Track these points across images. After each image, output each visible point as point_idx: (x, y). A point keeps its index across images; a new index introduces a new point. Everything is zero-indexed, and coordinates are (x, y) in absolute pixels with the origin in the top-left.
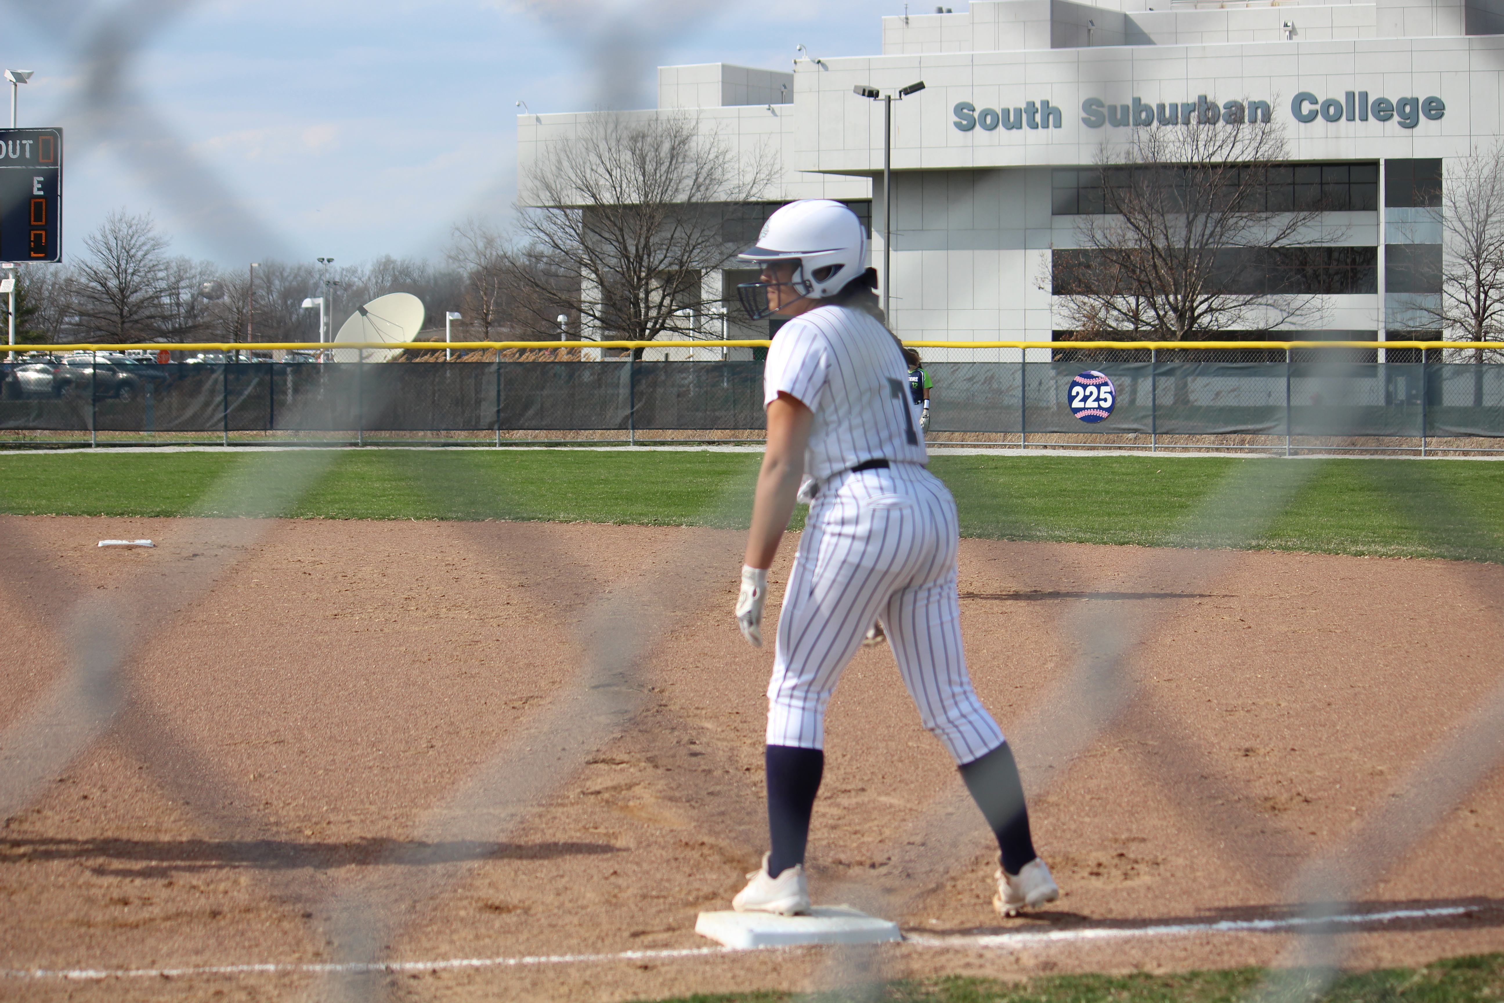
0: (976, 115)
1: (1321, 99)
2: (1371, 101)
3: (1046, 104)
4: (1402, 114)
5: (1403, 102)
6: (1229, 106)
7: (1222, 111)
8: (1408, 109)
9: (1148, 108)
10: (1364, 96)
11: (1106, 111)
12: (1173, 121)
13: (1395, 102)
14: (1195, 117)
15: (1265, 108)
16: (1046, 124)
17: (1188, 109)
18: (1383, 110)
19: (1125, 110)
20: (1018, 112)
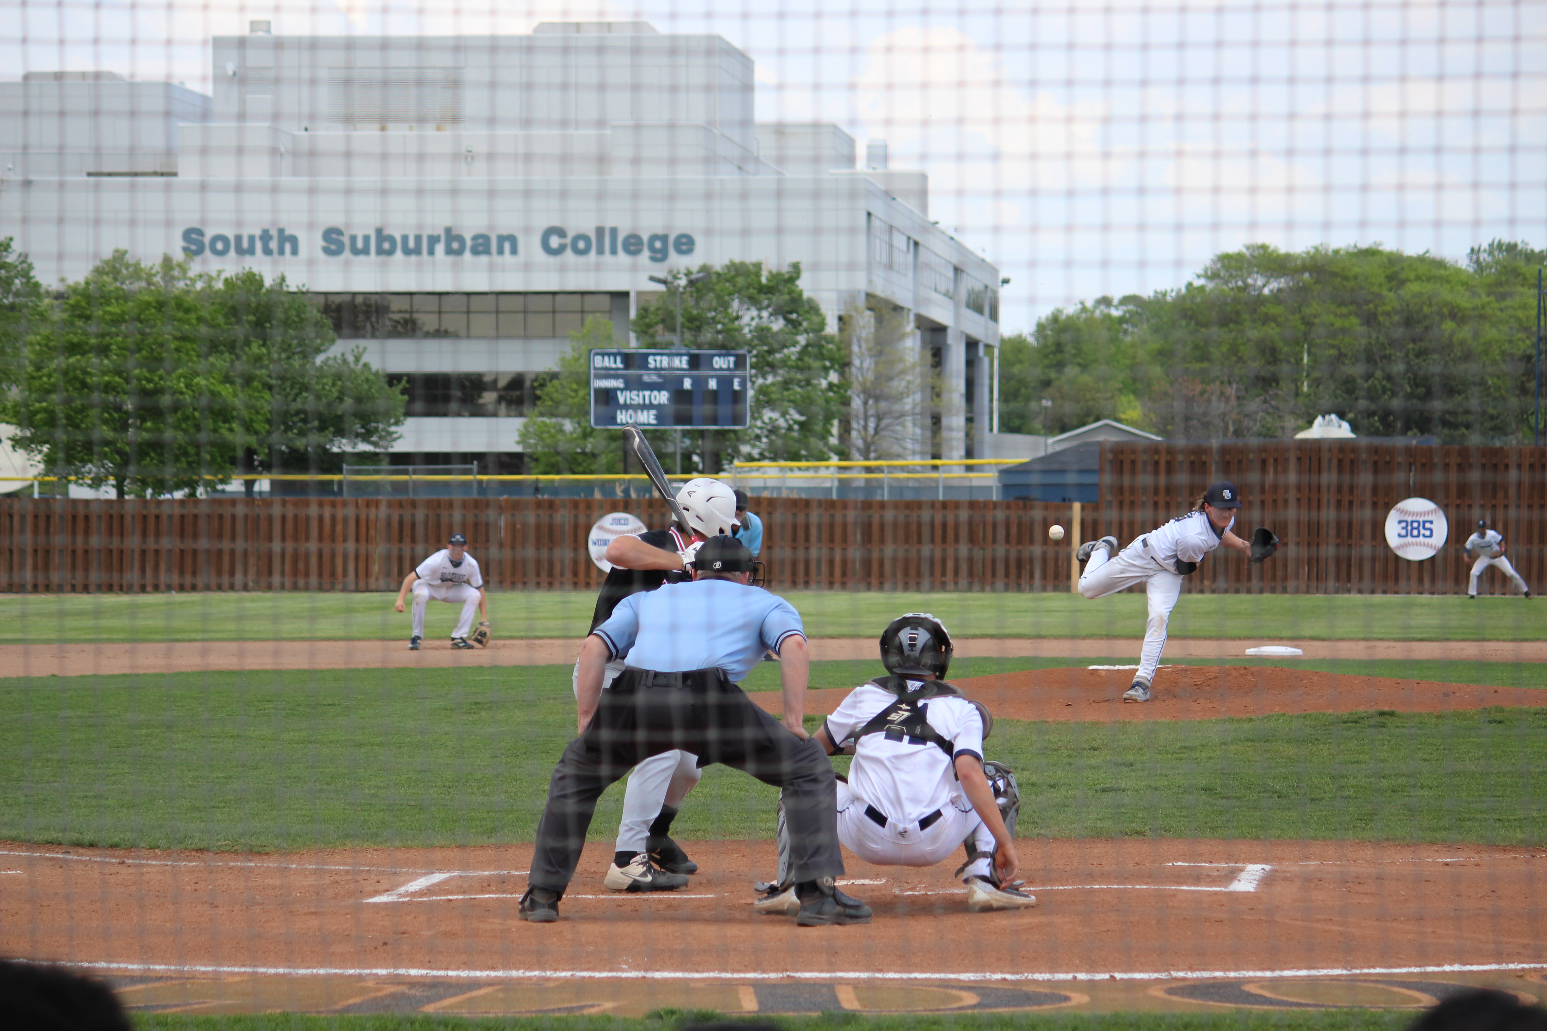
0: (206, 240)
1: (571, 234)
2: (621, 234)
3: (281, 231)
4: (652, 249)
5: (654, 238)
6: (475, 238)
7: (469, 243)
8: (658, 244)
9: (391, 239)
10: (614, 231)
11: (346, 240)
12: (417, 251)
13: (645, 237)
14: (440, 248)
15: (512, 240)
16: (281, 252)
17: (433, 240)
18: (633, 245)
19: (366, 239)
20: (252, 238)
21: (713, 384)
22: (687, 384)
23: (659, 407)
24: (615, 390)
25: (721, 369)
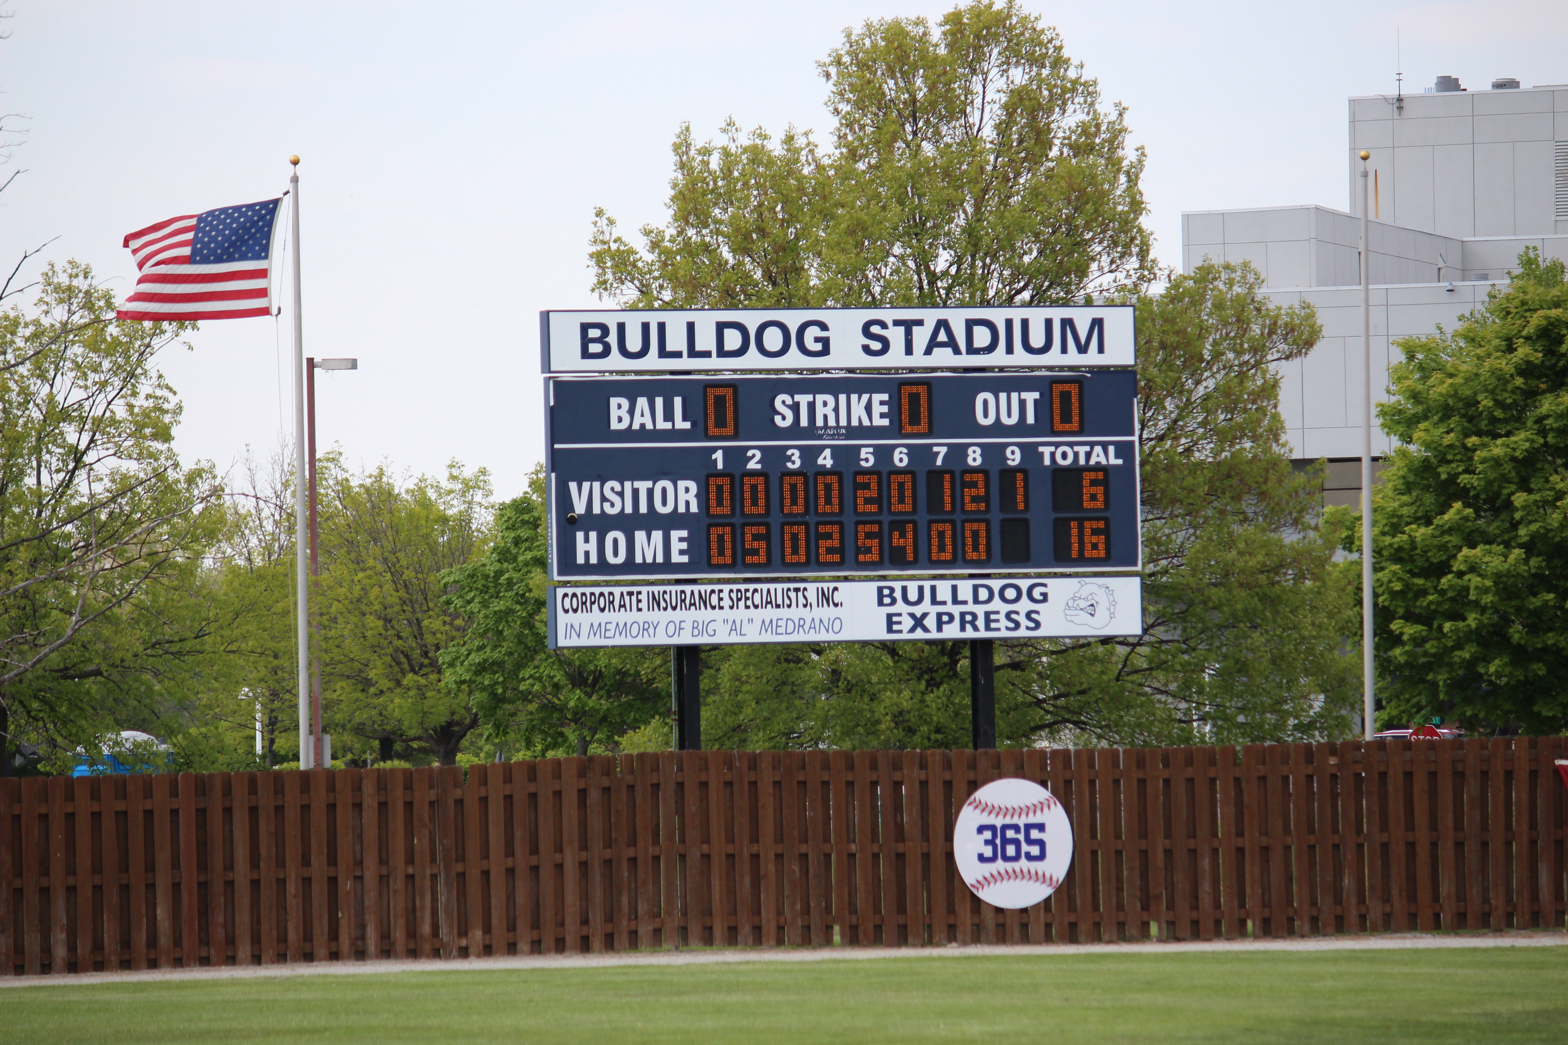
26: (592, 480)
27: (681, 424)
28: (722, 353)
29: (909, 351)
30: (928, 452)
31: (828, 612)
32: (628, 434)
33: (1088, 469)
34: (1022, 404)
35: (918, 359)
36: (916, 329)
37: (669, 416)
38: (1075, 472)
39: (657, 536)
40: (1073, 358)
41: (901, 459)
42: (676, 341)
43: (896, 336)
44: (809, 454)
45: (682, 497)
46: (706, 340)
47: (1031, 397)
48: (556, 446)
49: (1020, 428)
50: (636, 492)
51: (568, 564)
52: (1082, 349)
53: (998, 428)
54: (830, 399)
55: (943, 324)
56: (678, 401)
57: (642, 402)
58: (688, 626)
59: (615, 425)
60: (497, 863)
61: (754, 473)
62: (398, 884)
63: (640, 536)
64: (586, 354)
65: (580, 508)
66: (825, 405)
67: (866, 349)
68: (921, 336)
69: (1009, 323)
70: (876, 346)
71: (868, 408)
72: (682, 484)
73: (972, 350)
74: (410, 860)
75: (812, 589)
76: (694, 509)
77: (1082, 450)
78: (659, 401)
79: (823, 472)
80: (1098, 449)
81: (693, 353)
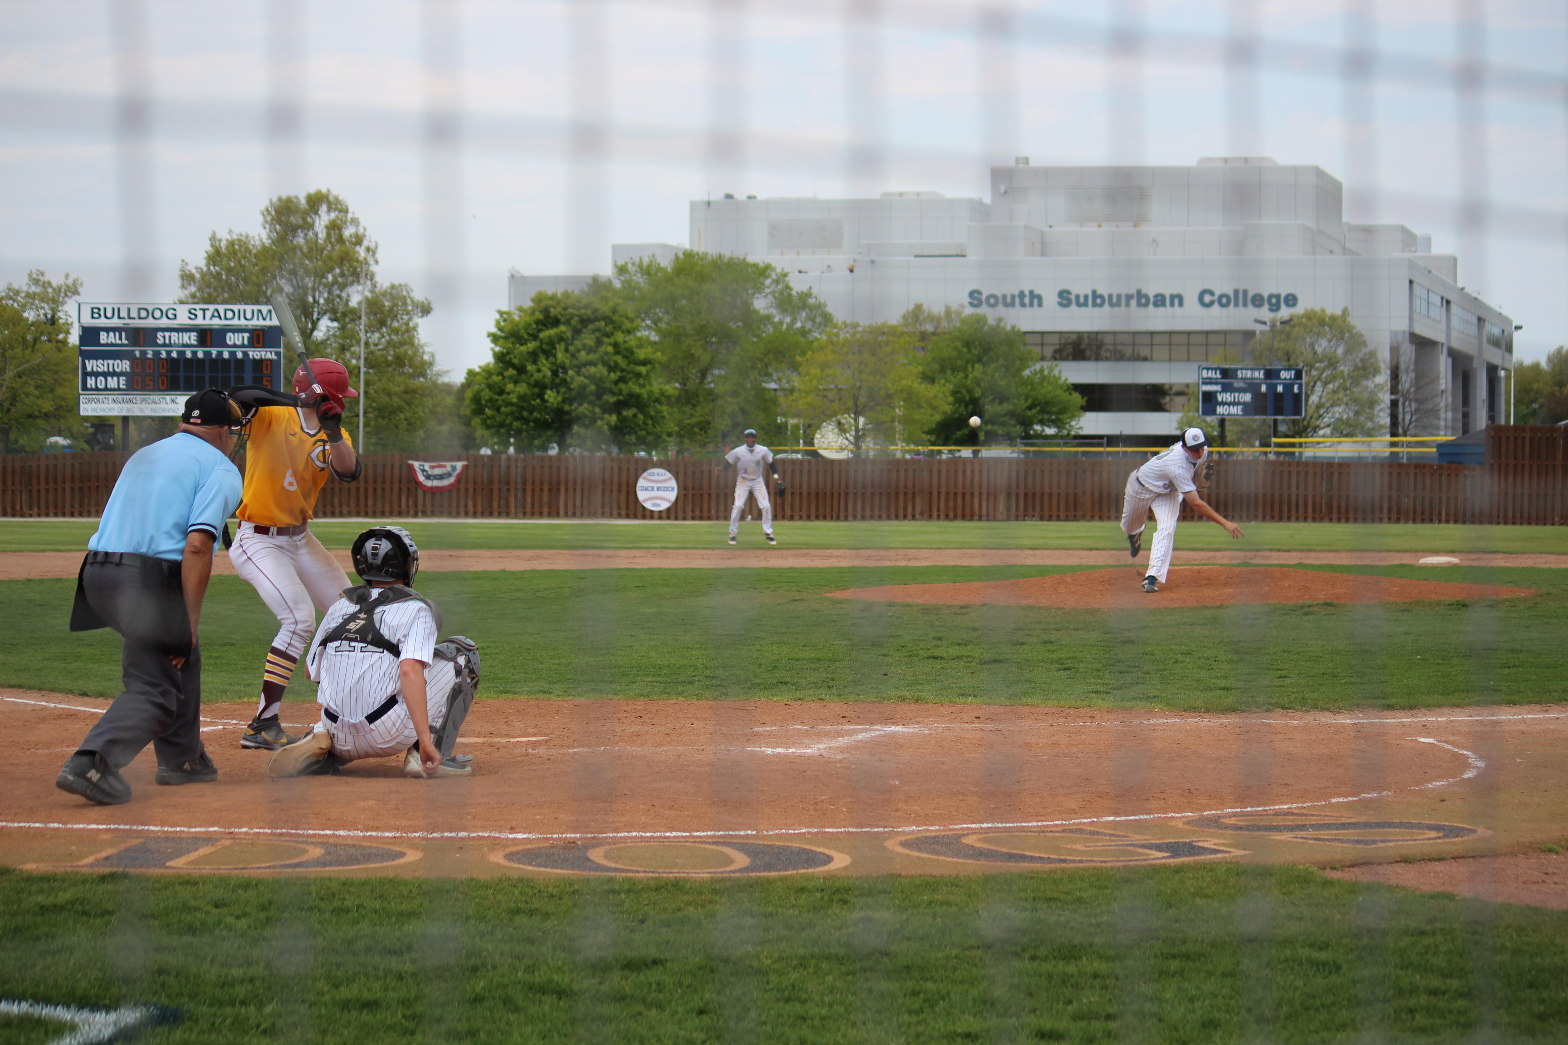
0: (984, 297)
1: (1218, 293)
2: (1250, 294)
3: (1031, 292)
4: (1270, 303)
5: (1271, 296)
6: (1156, 296)
7: (1152, 300)
8: (1274, 301)
9: (1102, 297)
10: (1245, 292)
11: (1073, 298)
12: (1118, 304)
13: (1266, 296)
14: (1133, 302)
15: (1180, 297)
16: (1031, 305)
17: (1129, 297)
18: (1258, 301)
19: (1086, 297)
20: (1013, 297)
21: (1280, 389)
22: (1264, 388)
23: (1245, 404)
24: (1215, 393)
25: (1285, 379)
26: (93, 359)
27: (125, 342)
28: (140, 318)
29: (204, 318)
30: (210, 353)
31: (173, 406)
32: (107, 345)
33: (266, 360)
34: (243, 338)
35: (208, 322)
36: (207, 312)
37: (120, 339)
38: (261, 361)
39: (115, 379)
40: (262, 323)
41: (200, 355)
42: (124, 313)
43: (200, 314)
44: (169, 353)
45: (124, 366)
46: (134, 314)
47: (246, 335)
48: (83, 348)
49: (243, 346)
50: (108, 364)
51: (85, 388)
52: (264, 319)
53: (235, 346)
54: (176, 334)
55: (217, 310)
56: (123, 334)
57: (111, 334)
58: (125, 410)
59: (102, 341)
60: (43, 487)
61: (150, 359)
62: (9, 493)
63: (109, 379)
64: (93, 317)
65: (89, 369)
66: (175, 337)
67: (190, 318)
68: (208, 314)
69: (239, 311)
70: (193, 317)
71: (190, 338)
72: (124, 361)
73: (226, 319)
74: (13, 485)
75: (168, 398)
76: (128, 370)
77: (263, 354)
78: (117, 334)
79: (173, 359)
80: (269, 353)
81: (129, 318)
